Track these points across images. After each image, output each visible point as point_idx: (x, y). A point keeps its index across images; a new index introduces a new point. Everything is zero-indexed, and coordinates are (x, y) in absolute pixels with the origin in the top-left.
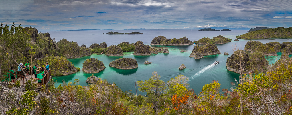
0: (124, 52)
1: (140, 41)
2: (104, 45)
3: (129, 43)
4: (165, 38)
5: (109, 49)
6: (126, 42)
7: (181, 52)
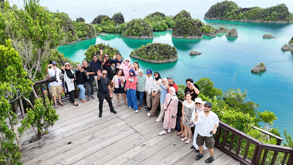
0: (154, 31)
1: (184, 11)
2: (119, 18)
3: (164, 15)
4: (237, 6)
5: (128, 25)
6: (159, 13)
7: (265, 37)
